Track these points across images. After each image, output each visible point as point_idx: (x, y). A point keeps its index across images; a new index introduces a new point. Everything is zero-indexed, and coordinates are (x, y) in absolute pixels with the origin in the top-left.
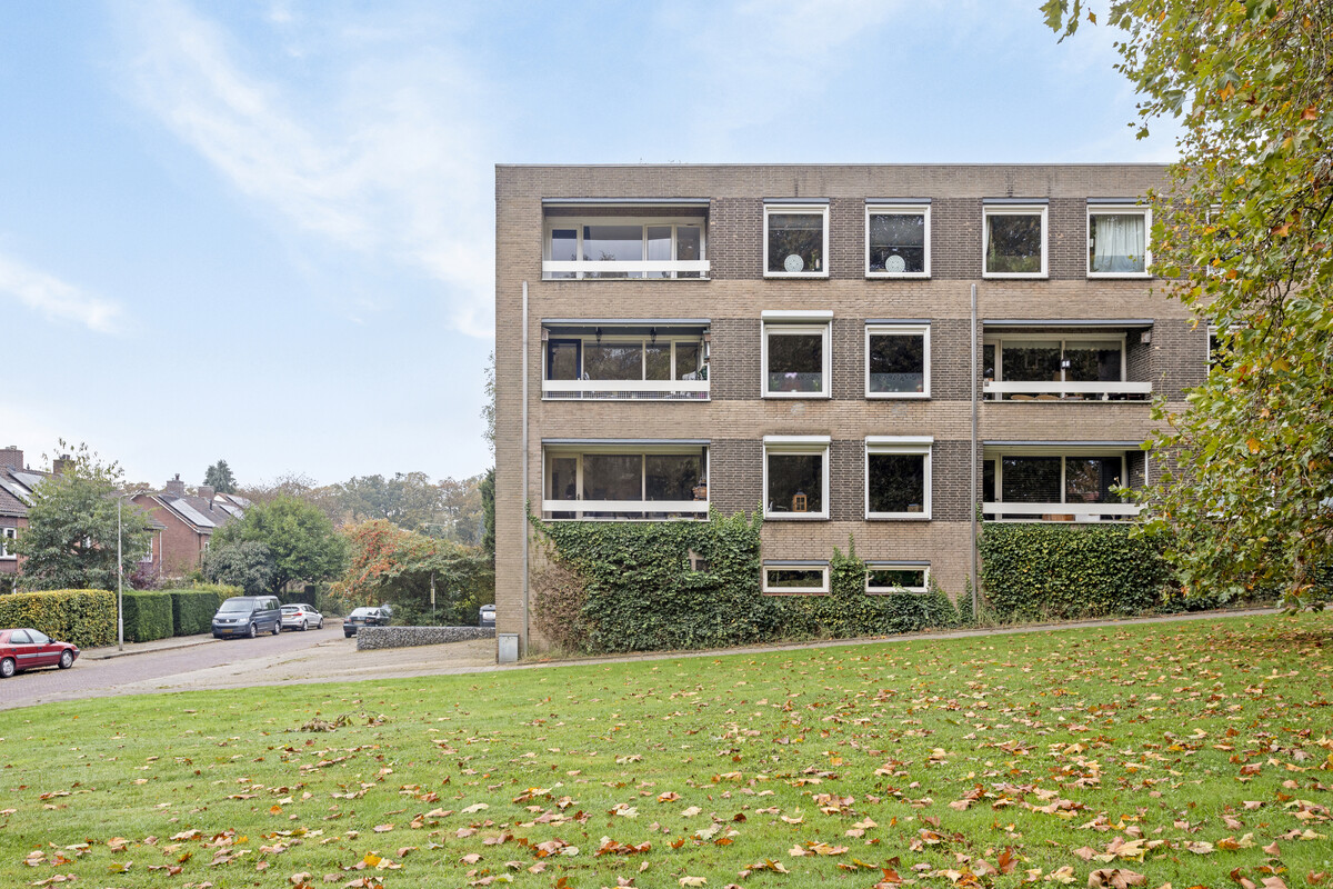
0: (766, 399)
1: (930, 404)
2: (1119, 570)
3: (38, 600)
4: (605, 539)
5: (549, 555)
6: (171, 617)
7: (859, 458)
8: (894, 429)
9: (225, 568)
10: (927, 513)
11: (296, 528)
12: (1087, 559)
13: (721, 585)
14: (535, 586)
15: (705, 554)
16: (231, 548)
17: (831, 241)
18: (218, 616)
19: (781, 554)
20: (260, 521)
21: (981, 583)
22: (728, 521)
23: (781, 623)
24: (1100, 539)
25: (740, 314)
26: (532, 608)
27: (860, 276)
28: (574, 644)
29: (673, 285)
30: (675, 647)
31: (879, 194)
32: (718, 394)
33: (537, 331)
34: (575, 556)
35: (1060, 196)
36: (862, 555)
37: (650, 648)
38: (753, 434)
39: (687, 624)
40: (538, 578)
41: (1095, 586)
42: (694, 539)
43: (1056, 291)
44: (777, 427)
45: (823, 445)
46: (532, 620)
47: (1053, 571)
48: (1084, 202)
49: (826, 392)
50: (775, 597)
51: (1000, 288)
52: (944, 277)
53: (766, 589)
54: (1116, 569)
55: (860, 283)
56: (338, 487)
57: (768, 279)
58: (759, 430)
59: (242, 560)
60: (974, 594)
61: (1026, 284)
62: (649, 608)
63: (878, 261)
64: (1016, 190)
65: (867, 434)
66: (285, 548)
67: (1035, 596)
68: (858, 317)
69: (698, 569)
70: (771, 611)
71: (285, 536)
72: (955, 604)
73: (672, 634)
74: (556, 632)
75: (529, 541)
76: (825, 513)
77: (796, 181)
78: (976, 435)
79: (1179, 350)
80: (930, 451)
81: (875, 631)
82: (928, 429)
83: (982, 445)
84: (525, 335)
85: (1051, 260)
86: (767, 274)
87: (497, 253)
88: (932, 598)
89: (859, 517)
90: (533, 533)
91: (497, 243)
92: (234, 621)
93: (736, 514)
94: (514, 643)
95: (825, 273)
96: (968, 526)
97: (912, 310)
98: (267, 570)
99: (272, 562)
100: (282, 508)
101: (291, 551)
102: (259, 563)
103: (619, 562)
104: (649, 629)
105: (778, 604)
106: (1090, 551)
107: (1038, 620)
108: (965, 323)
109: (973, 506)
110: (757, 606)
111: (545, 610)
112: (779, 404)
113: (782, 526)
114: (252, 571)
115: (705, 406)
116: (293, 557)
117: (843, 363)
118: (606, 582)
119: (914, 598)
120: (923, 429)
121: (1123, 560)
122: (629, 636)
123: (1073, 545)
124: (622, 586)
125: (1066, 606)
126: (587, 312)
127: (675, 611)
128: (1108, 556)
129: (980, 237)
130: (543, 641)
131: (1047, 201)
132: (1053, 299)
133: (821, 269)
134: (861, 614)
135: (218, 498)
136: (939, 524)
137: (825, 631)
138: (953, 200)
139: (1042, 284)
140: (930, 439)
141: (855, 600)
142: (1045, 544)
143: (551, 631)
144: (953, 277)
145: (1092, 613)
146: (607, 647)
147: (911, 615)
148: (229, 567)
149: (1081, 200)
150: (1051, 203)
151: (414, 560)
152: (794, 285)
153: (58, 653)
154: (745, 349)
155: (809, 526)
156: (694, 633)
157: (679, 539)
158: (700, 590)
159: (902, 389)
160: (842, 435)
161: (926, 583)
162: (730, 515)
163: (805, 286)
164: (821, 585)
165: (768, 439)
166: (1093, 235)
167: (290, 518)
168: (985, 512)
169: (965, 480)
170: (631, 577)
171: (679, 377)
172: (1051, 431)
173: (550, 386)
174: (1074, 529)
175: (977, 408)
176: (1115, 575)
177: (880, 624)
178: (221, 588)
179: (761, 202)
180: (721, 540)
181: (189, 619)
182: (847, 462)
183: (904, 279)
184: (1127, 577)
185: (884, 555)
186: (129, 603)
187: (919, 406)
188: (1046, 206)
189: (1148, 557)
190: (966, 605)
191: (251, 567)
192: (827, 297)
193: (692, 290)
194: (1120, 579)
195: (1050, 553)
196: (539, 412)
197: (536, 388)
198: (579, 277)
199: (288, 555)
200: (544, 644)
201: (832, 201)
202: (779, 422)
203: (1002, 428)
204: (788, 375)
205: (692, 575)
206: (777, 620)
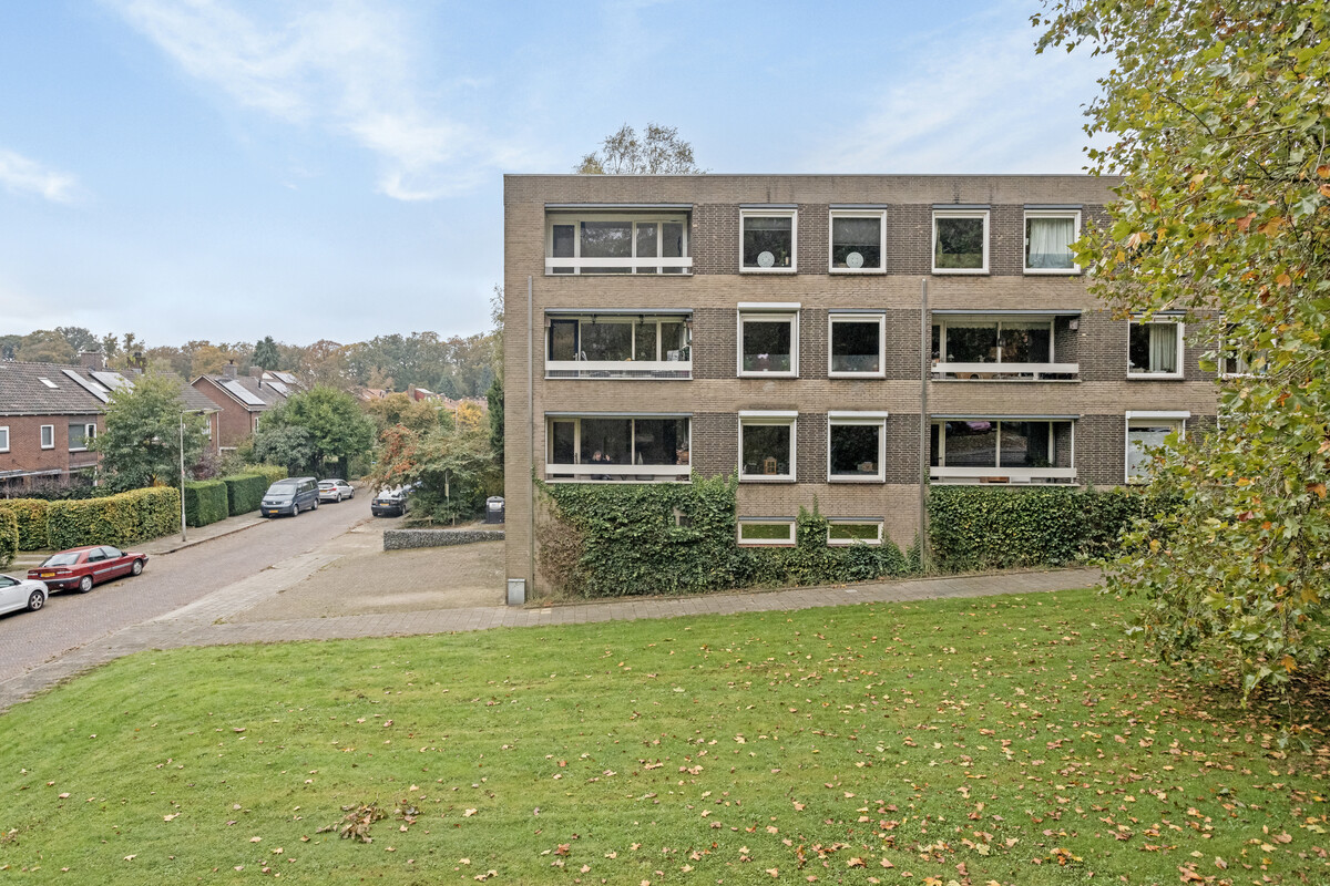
0: (742, 378)
1: (885, 383)
2: (1049, 527)
3: (113, 504)
4: (600, 499)
5: (551, 512)
6: (227, 502)
7: (822, 429)
8: (853, 404)
9: (271, 449)
10: (881, 476)
11: (330, 415)
12: (1020, 517)
13: (702, 540)
14: (540, 538)
15: (688, 513)
16: (277, 432)
17: (799, 241)
18: (266, 498)
19: (754, 511)
20: (300, 408)
21: (927, 537)
22: (707, 483)
23: (754, 571)
24: (1033, 500)
25: (718, 304)
26: (537, 557)
27: (825, 272)
28: (574, 589)
29: (660, 279)
30: (661, 591)
31: (842, 201)
32: (699, 373)
33: (540, 319)
34: (575, 513)
35: (1001, 203)
36: (824, 512)
37: (639, 593)
38: (730, 409)
39: (672, 573)
40: (541, 533)
41: (1027, 540)
42: (678, 499)
43: (996, 285)
44: (751, 402)
45: (791, 419)
46: (537, 567)
47: (991, 526)
48: (1021, 208)
49: (794, 372)
50: (748, 548)
51: (947, 282)
52: (898, 273)
53: (741, 541)
54: (1045, 525)
55: (825, 277)
56: (364, 344)
57: (744, 275)
58: (734, 405)
59: (285, 443)
60: (922, 546)
61: (970, 279)
62: (639, 559)
63: (839, 259)
64: (962, 198)
65: (830, 409)
66: (322, 431)
67: (975, 548)
68: (822, 307)
69: (682, 524)
70: (745, 561)
71: (322, 422)
72: (905, 555)
73: (659, 581)
74: (558, 578)
75: (534, 499)
76: (792, 476)
77: (768, 189)
78: (924, 410)
79: (1103, 337)
80: (884, 423)
81: (836, 578)
82: (883, 404)
83: (928, 417)
84: (530, 323)
85: (992, 258)
86: (743, 269)
87: (505, 252)
88: (885, 550)
89: (822, 479)
90: (537, 493)
91: (505, 242)
92: (280, 503)
93: (715, 477)
94: (521, 588)
95: (793, 269)
96: (917, 487)
97: (870, 301)
98: (307, 450)
99: (310, 444)
100: (319, 397)
101: (327, 434)
102: (300, 445)
103: (613, 520)
104: (639, 577)
105: (751, 555)
106: (1023, 510)
107: (977, 569)
108: (915, 313)
109: (922, 470)
110: (733, 557)
111: (548, 559)
112: (753, 382)
113: (755, 488)
114: (295, 452)
115: (687, 384)
116: (328, 439)
117: (809, 347)
118: (601, 537)
119: (870, 550)
120: (878, 404)
121: (1052, 519)
122: (622, 582)
123: (1010, 505)
124: (617, 540)
125: (1002, 557)
126: (585, 303)
127: (660, 562)
128: (1039, 515)
129: (930, 236)
130: (547, 585)
131: (989, 207)
132: (993, 292)
133: (790, 266)
134: (824, 563)
135: (266, 376)
136: (892, 486)
137: (793, 579)
138: (907, 206)
139: (983, 279)
140: (885, 414)
141: (819, 552)
142: (984, 504)
143: (553, 576)
144: (906, 273)
145: (1024, 563)
146: (602, 591)
147: (866, 564)
148: (275, 448)
149: (1019, 206)
150: (993, 208)
151: (430, 461)
152: (767, 280)
153: (129, 564)
154: (722, 335)
155: (778, 487)
156: (678, 581)
157: (665, 500)
158: (683, 544)
159: (860, 369)
160: (808, 410)
161: (880, 536)
162: (709, 478)
163: (776, 281)
164: (789, 538)
165: (743, 413)
166: (1028, 236)
167: (325, 406)
168: (932, 475)
169: (914, 448)
170: (623, 533)
171: (664, 358)
172: (990, 406)
173: (552, 365)
174: (1009, 491)
175: (925, 387)
176: (1045, 531)
177: (839, 572)
178: (269, 469)
179: (738, 207)
180: (701, 501)
181: (242, 501)
182: (812, 433)
183: (863, 275)
184: (1055, 533)
185: (844, 512)
186: (191, 495)
187: (875, 385)
188: (988, 212)
189: (1074, 516)
190: (915, 556)
191: (293, 448)
192: (795, 290)
193: (675, 284)
194: (1049, 534)
195: (989, 512)
196: (542, 389)
197: (539, 369)
198: (577, 272)
199: (324, 437)
200: (548, 588)
201: (800, 207)
202: (753, 397)
203: (949, 404)
204: (760, 356)
205: (677, 530)
206: (750, 569)
